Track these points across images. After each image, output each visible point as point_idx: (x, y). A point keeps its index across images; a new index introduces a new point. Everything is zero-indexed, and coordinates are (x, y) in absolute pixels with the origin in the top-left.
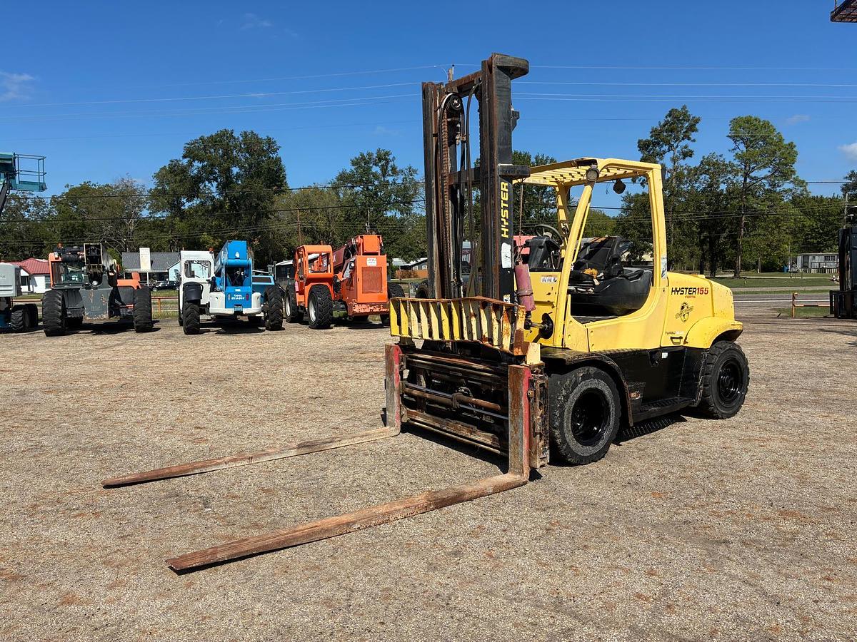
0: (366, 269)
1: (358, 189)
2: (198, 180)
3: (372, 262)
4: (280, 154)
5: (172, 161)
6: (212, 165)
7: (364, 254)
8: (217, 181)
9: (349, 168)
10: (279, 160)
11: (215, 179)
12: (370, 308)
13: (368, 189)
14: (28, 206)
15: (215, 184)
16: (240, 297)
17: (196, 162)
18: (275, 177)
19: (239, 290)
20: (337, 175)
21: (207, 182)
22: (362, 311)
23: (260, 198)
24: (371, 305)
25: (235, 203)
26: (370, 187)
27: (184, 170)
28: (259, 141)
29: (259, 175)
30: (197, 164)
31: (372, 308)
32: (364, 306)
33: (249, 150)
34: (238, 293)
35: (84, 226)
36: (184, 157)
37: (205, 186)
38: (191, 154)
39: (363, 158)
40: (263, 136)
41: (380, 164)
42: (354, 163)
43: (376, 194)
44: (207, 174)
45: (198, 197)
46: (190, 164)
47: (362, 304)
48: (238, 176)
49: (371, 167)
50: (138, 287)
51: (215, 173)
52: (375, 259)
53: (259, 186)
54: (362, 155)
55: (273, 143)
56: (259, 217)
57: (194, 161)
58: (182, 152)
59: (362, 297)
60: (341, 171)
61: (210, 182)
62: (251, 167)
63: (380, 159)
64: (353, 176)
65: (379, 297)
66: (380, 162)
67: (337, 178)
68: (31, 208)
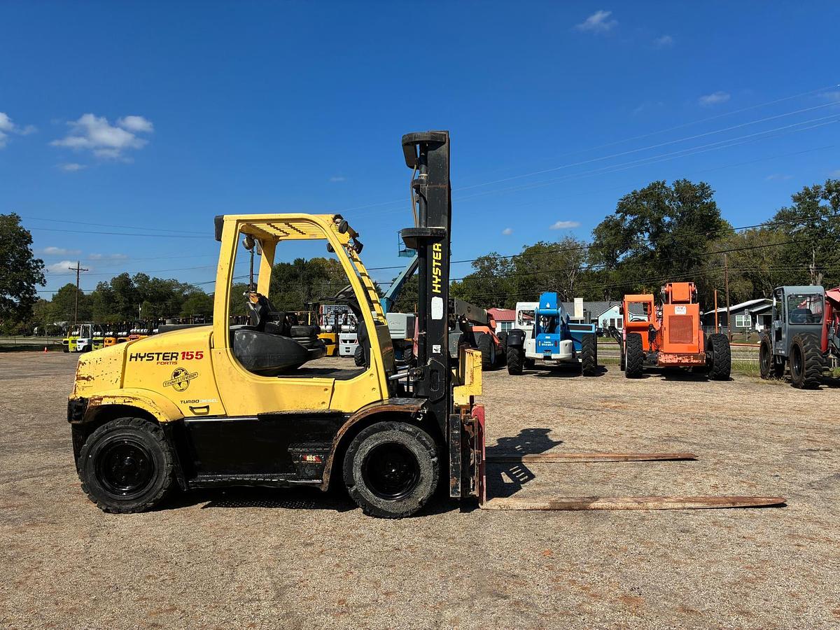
0: (673, 318)
1: (802, 226)
2: (631, 232)
3: (680, 310)
4: (714, 198)
5: (607, 217)
6: (643, 218)
7: (673, 303)
8: (649, 232)
9: (790, 205)
10: (713, 204)
11: (647, 230)
12: (678, 358)
13: (813, 226)
14: (497, 265)
15: (647, 234)
16: (549, 344)
17: (628, 215)
18: (709, 223)
19: (549, 338)
20: (776, 213)
21: (639, 234)
22: (669, 361)
23: (691, 246)
24: (679, 355)
25: (666, 252)
26: (817, 224)
27: (618, 224)
28: (691, 188)
29: (690, 222)
30: (629, 218)
31: (680, 358)
32: (671, 356)
33: (682, 199)
34: (547, 340)
35: (535, 280)
36: (618, 212)
37: (638, 238)
38: (623, 208)
39: (807, 192)
40: (696, 182)
41: (830, 197)
42: (796, 199)
43: (824, 231)
44: (639, 226)
45: (630, 248)
46: (623, 218)
47: (669, 354)
48: (670, 225)
49: (818, 202)
50: (488, 332)
51: (647, 224)
52: (684, 307)
53: (691, 234)
54: (806, 189)
55: (707, 188)
56: (691, 263)
57: (626, 215)
58: (616, 207)
59: (667, 346)
60: (780, 210)
61: (642, 233)
62: (683, 214)
63: (830, 192)
64: (795, 213)
65: (689, 348)
66: (830, 194)
67: (776, 218)
68: (498, 267)
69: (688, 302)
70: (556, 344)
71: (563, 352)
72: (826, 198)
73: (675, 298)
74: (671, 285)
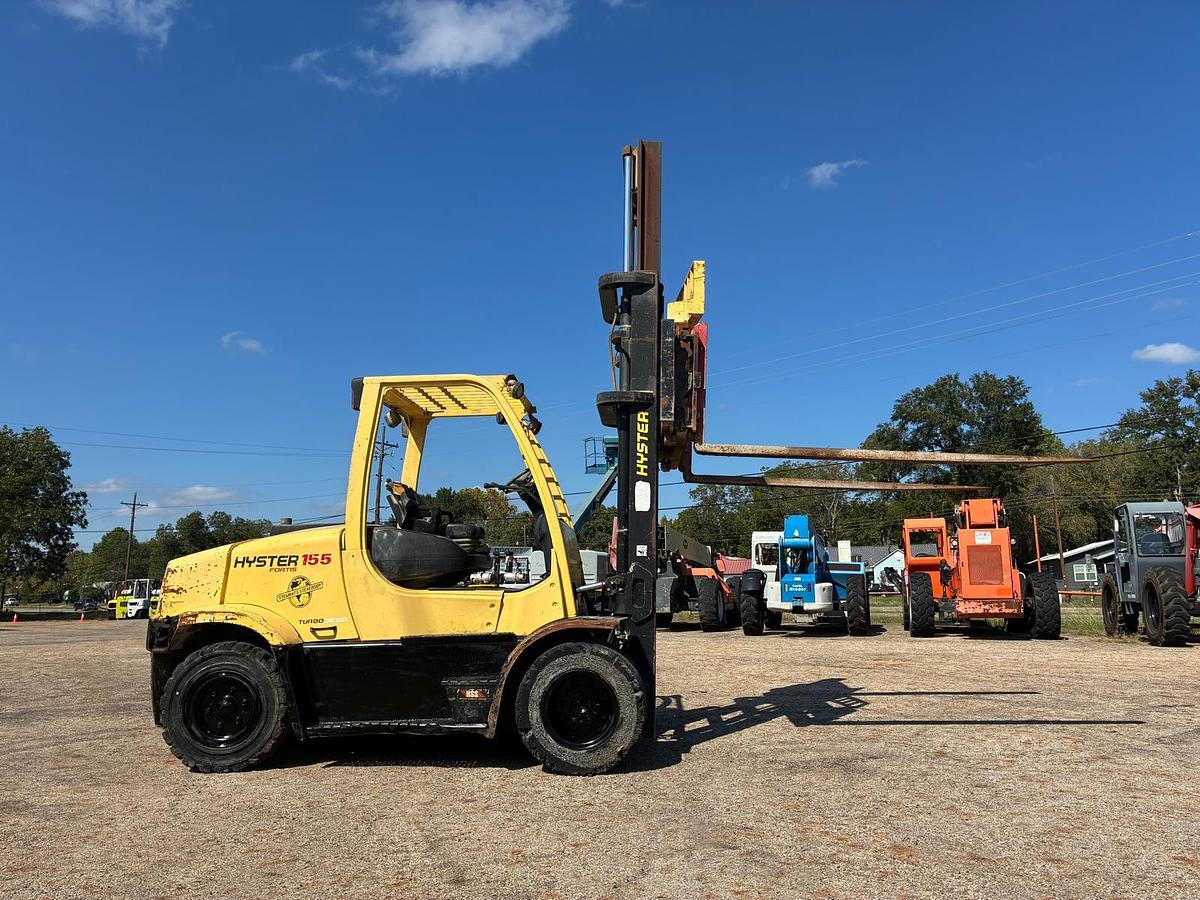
0: (973, 549)
1: (1158, 436)
3: (983, 538)
4: (1030, 398)
6: (931, 425)
7: (972, 527)
9: (1139, 406)
10: (1030, 406)
11: (938, 443)
12: (983, 607)
13: (1175, 435)
16: (800, 588)
17: (910, 423)
18: (1025, 432)
19: (798, 579)
22: (971, 611)
24: (985, 601)
25: (967, 474)
30: (911, 427)
31: (987, 607)
32: (973, 604)
33: (984, 399)
34: (797, 583)
36: (895, 418)
38: (902, 413)
39: (1161, 388)
40: (1002, 376)
41: (1195, 394)
42: (1147, 398)
43: (1190, 442)
44: (926, 437)
46: (902, 427)
47: (969, 600)
48: (969, 436)
49: (1179, 401)
50: (713, 577)
51: (937, 435)
52: (988, 533)
53: (1000, 446)
54: (1160, 384)
55: (1019, 384)
57: (907, 423)
58: (892, 412)
59: (967, 589)
61: (931, 448)
62: (988, 420)
63: (1194, 387)
65: (999, 591)
66: (1195, 391)
67: (1121, 425)
69: (993, 526)
70: (810, 588)
71: (820, 599)
72: (1189, 396)
73: (976, 520)
74: (967, 503)
